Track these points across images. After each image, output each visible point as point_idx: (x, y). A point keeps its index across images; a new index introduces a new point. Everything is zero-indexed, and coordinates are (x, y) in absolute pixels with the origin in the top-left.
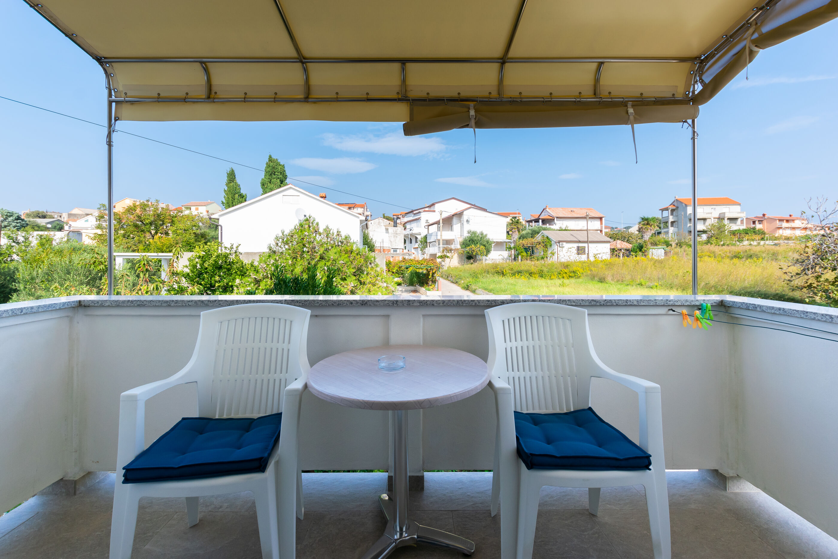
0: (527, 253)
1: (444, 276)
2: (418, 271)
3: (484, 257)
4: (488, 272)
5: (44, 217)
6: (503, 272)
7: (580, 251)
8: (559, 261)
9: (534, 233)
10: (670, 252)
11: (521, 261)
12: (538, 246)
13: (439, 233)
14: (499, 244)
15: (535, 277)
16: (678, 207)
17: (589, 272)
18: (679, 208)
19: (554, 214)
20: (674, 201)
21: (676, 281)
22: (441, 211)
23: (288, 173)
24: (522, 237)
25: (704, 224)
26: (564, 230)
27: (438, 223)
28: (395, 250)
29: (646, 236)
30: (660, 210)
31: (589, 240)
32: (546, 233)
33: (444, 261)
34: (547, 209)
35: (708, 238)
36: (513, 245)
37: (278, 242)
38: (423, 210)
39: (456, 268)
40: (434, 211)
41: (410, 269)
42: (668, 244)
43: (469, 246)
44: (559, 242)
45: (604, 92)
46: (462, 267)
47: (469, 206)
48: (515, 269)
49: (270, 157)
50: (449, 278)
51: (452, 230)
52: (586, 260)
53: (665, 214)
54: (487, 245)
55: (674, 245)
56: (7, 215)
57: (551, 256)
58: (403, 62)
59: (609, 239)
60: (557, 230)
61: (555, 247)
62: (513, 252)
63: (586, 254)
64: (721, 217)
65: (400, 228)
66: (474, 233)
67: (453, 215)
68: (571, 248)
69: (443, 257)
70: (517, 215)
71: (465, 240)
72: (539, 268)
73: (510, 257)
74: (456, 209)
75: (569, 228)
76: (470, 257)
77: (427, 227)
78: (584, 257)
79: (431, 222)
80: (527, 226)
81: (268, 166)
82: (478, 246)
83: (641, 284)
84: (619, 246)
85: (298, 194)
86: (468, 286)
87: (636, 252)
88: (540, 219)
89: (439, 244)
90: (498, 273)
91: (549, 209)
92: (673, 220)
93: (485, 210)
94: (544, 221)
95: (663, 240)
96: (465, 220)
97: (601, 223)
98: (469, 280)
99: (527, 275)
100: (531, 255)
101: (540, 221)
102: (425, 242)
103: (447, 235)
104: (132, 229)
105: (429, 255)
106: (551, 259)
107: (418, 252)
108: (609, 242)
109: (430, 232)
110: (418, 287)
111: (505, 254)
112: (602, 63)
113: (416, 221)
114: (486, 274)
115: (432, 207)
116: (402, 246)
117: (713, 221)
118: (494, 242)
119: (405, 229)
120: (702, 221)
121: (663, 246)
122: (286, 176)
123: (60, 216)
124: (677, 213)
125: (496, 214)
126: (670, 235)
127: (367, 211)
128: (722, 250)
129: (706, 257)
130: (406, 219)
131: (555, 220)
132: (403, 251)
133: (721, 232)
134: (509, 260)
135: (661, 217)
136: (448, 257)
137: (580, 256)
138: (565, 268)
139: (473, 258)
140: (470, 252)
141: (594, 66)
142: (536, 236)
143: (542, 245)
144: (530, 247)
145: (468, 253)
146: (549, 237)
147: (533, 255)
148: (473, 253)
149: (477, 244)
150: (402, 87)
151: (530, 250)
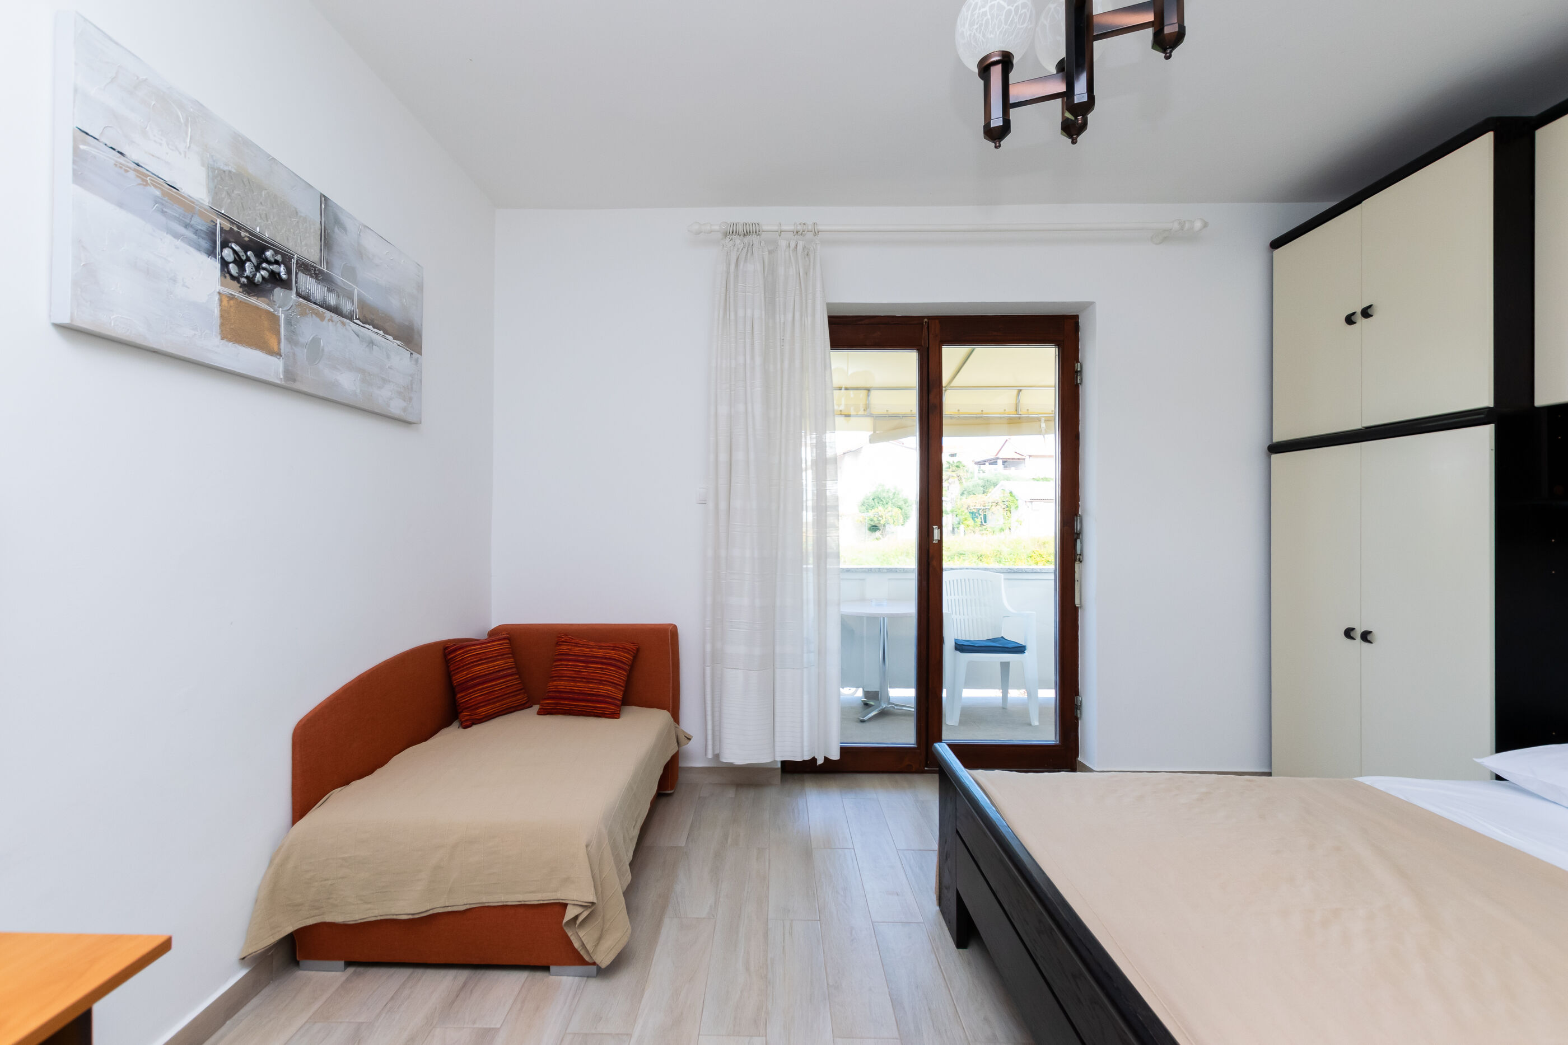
0: (974, 521)
3: (899, 528)
9: (988, 485)
11: (965, 534)
12: (994, 509)
24: (966, 492)
32: (1009, 485)
39: (851, 546)
43: (873, 507)
45: (1023, 412)
46: (861, 544)
54: (904, 506)
57: (1017, 527)
58: (868, 390)
61: (1022, 511)
66: (882, 486)
71: (867, 498)
72: (996, 547)
76: (875, 528)
80: (977, 471)
82: (890, 508)
88: (999, 459)
91: (1013, 442)
96: (866, 463)
99: (975, 559)
100: (982, 525)
101: (1000, 462)
106: (1017, 531)
112: (1021, 390)
114: (903, 558)
139: (880, 530)
140: (875, 519)
141: (1015, 392)
142: (990, 490)
143: (1001, 507)
144: (980, 511)
145: (872, 520)
146: (1014, 493)
147: (984, 524)
148: (880, 520)
149: (886, 506)
150: (867, 407)
151: (980, 515)
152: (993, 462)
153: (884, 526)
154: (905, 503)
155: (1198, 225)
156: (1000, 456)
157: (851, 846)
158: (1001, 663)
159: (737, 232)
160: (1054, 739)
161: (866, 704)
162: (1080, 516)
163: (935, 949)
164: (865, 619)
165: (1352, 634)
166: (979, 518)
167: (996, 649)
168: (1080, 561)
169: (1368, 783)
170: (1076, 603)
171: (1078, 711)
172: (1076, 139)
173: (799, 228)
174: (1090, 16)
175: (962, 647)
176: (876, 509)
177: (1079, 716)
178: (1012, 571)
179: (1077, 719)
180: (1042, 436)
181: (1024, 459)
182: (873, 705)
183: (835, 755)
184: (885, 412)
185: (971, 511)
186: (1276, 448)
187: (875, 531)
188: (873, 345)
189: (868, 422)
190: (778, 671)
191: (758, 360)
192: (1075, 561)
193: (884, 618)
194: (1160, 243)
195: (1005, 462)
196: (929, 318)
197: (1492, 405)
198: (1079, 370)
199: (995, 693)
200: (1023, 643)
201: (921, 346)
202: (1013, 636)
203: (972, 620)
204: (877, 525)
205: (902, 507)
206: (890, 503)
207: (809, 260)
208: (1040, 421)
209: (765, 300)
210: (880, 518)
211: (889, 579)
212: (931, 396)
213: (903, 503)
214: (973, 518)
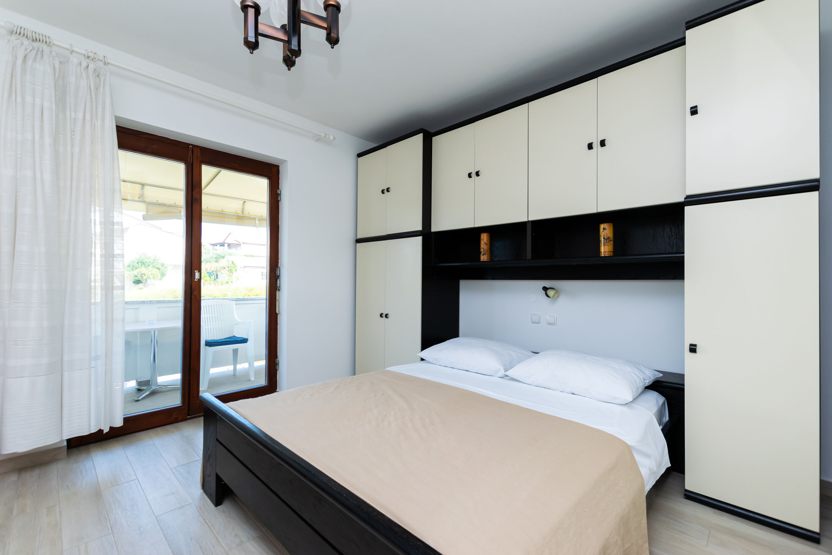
3: (158, 282)
8: (244, 285)
9: (219, 258)
12: (222, 271)
14: (175, 268)
19: (240, 241)
26: (249, 256)
32: (231, 258)
44: (245, 268)
45: (246, 214)
57: (236, 281)
58: (143, 185)
60: (242, 256)
61: (240, 272)
66: (144, 254)
71: (132, 262)
72: (223, 292)
82: (150, 269)
91: (234, 234)
100: (215, 280)
101: (226, 245)
112: (245, 202)
118: (171, 265)
125: (170, 233)
139: (142, 283)
140: (139, 276)
141: (242, 202)
142: (220, 260)
143: (227, 270)
144: (214, 272)
145: (136, 277)
146: (235, 262)
147: (216, 279)
148: (143, 277)
149: (148, 267)
150: (142, 196)
151: (214, 274)
152: (222, 245)
153: (146, 280)
154: (162, 266)
155: (332, 137)
156: (226, 241)
157: (134, 478)
158: (233, 349)
159: (26, 35)
160: (265, 383)
161: (139, 390)
162: (279, 267)
163: (202, 514)
164: (139, 333)
165: (382, 316)
166: (213, 276)
167: (232, 342)
168: (279, 290)
169: (389, 370)
170: (277, 312)
171: (277, 366)
172: (290, 68)
173: (90, 54)
174: (299, 10)
175: (209, 344)
176: (140, 269)
177: (277, 368)
178: (240, 300)
179: (276, 370)
180: (256, 228)
181: (240, 244)
182: (145, 389)
183: (119, 423)
184: (156, 202)
185: (208, 272)
186: (359, 241)
187: (139, 283)
188: (151, 153)
189: (143, 206)
190: (66, 374)
191: (48, 140)
192: (276, 290)
193: (154, 332)
194: (316, 141)
195: (229, 245)
196: (194, 146)
197: (421, 230)
198: (279, 193)
199: (231, 368)
200: (246, 337)
201: (188, 161)
202: (239, 334)
203: (216, 328)
204: (140, 280)
205: (160, 268)
206: (151, 265)
207: (100, 80)
208: (255, 220)
209: (56, 97)
210: (143, 275)
211: (158, 307)
212: (194, 193)
213: (161, 266)
214: (209, 276)
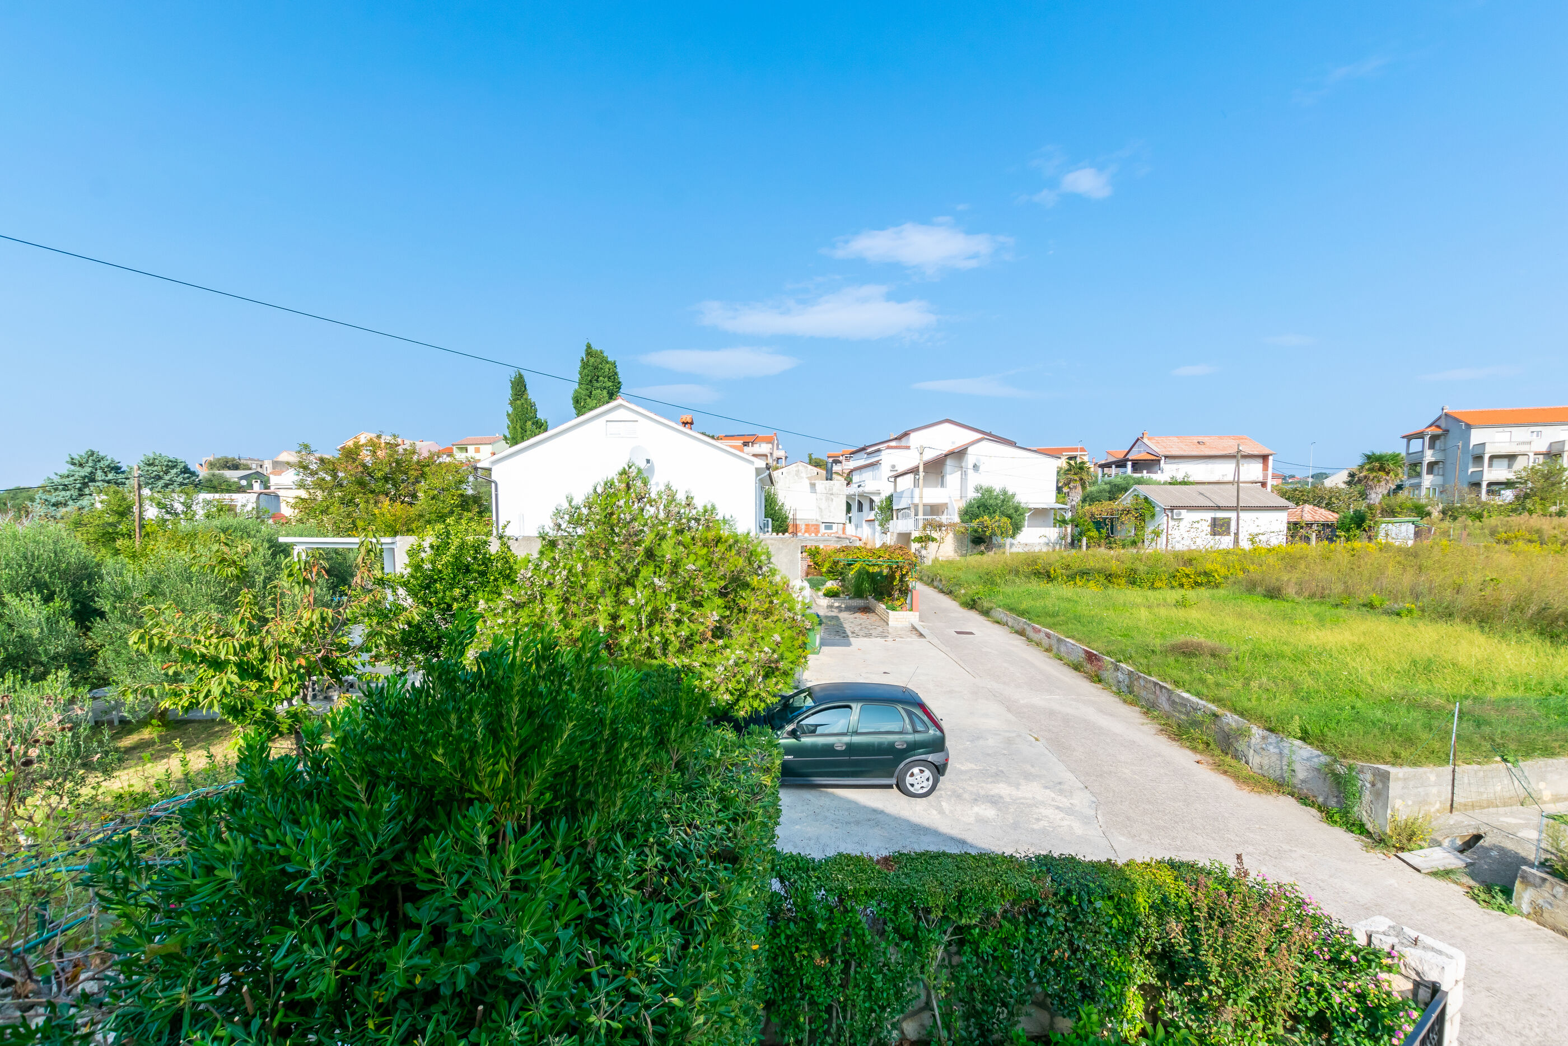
0: (1099, 532)
1: (925, 578)
2: (871, 570)
3: (1009, 541)
4: (1017, 573)
5: (236, 467)
6: (1048, 572)
7: (1219, 527)
8: (1169, 548)
9: (1115, 491)
10: (1430, 530)
11: (1088, 547)
12: (1124, 518)
13: (917, 491)
14: (1040, 514)
15: (1118, 585)
16: (1447, 431)
17: (1241, 575)
18: (1450, 434)
19: (1159, 450)
20: (1440, 418)
21: (1461, 601)
22: (921, 446)
23: (622, 377)
24: (1089, 499)
25: (1510, 466)
26: (1180, 483)
27: (914, 471)
28: (829, 526)
29: (1373, 496)
30: (1403, 437)
31: (1241, 504)
32: (1143, 490)
33: (925, 548)
34: (1145, 440)
35: (1517, 497)
36: (1070, 514)
37: (560, 521)
38: (886, 445)
39: (950, 562)
40: (908, 448)
41: (857, 567)
42: (1421, 512)
43: (977, 517)
44: (1172, 509)
46: (963, 559)
47: (980, 436)
48: (1075, 567)
49: (589, 347)
50: (935, 583)
51: (942, 485)
52: (1231, 546)
53: (1416, 445)
54: (1014, 515)
55: (1436, 514)
56: (167, 466)
57: (1152, 539)
59: (1284, 502)
60: (1165, 483)
61: (1162, 520)
62: (1069, 530)
63: (1232, 534)
64: (1554, 451)
65: (839, 482)
66: (989, 491)
67: (946, 455)
68: (1198, 522)
69: (925, 540)
70: (1079, 453)
71: (970, 505)
72: (1128, 565)
73: (1062, 539)
74: (953, 443)
75: (1191, 479)
76: (979, 540)
77: (892, 479)
78: (1226, 542)
79: (901, 470)
80: (1100, 475)
81: (585, 365)
82: (997, 518)
83: (1370, 606)
84: (1308, 517)
85: (635, 417)
86: (974, 601)
87: (1348, 530)
88: (1128, 460)
89: (916, 514)
90: (1037, 574)
91: (1149, 439)
92: (1433, 459)
93: (1012, 444)
94: (1137, 466)
95: (1409, 504)
96: (970, 466)
97: (1266, 468)
98: (976, 589)
99: (1102, 579)
100: (1108, 537)
101: (1129, 464)
102: (888, 509)
103: (932, 495)
104: (355, 488)
105: (895, 536)
106: (1154, 544)
107: (874, 529)
108: (1284, 508)
109: (899, 490)
110: (871, 601)
111: (1053, 533)
113: (871, 468)
114: (1011, 577)
115: (903, 440)
116: (841, 516)
117: (1531, 460)
118: (1030, 509)
119: (848, 484)
120: (1505, 462)
121: (1409, 516)
122: (619, 383)
123: (261, 466)
124: (1445, 444)
125: (1035, 451)
126: (1424, 492)
127: (778, 448)
128: (1560, 526)
129: (1520, 543)
130: (852, 464)
131: (1162, 462)
132: (844, 529)
133: (1553, 485)
134: (1061, 545)
135: (1404, 454)
136: (933, 540)
137: (1217, 537)
138: (1185, 565)
139: (985, 543)
140: (980, 530)
142: (1119, 496)
143: (1133, 515)
144: (1107, 520)
145: (975, 532)
146: (1150, 499)
147: (1111, 536)
148: (985, 532)
149: (994, 514)
151: (1106, 525)
152: (1121, 464)
153: (991, 537)
156: (1129, 457)
166: (1105, 529)
176: (981, 518)
181: (1158, 460)
195: (1136, 464)
204: (982, 537)
205: (1012, 515)
206: (998, 511)
210: (985, 529)
213: (1013, 510)
